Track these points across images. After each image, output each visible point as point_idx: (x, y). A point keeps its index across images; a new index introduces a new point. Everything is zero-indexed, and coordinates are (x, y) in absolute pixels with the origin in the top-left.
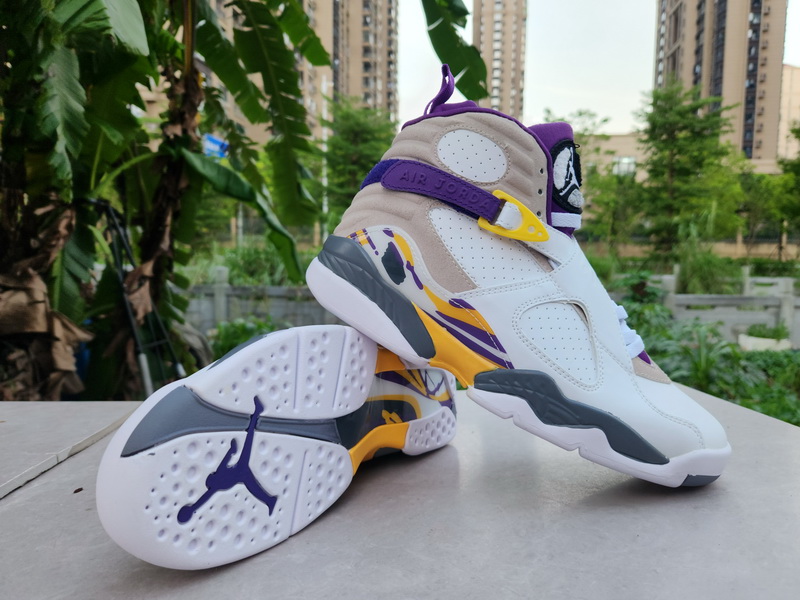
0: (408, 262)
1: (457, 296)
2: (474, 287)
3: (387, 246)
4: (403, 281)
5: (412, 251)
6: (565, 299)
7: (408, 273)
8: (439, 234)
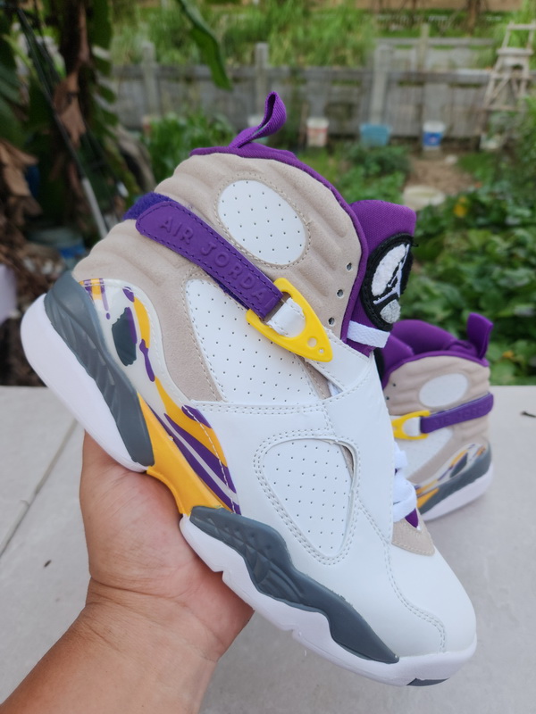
0: (143, 341)
1: (193, 404)
2: (218, 398)
3: (122, 312)
4: (131, 363)
5: (150, 329)
6: (332, 437)
7: (139, 354)
8: (192, 315)
